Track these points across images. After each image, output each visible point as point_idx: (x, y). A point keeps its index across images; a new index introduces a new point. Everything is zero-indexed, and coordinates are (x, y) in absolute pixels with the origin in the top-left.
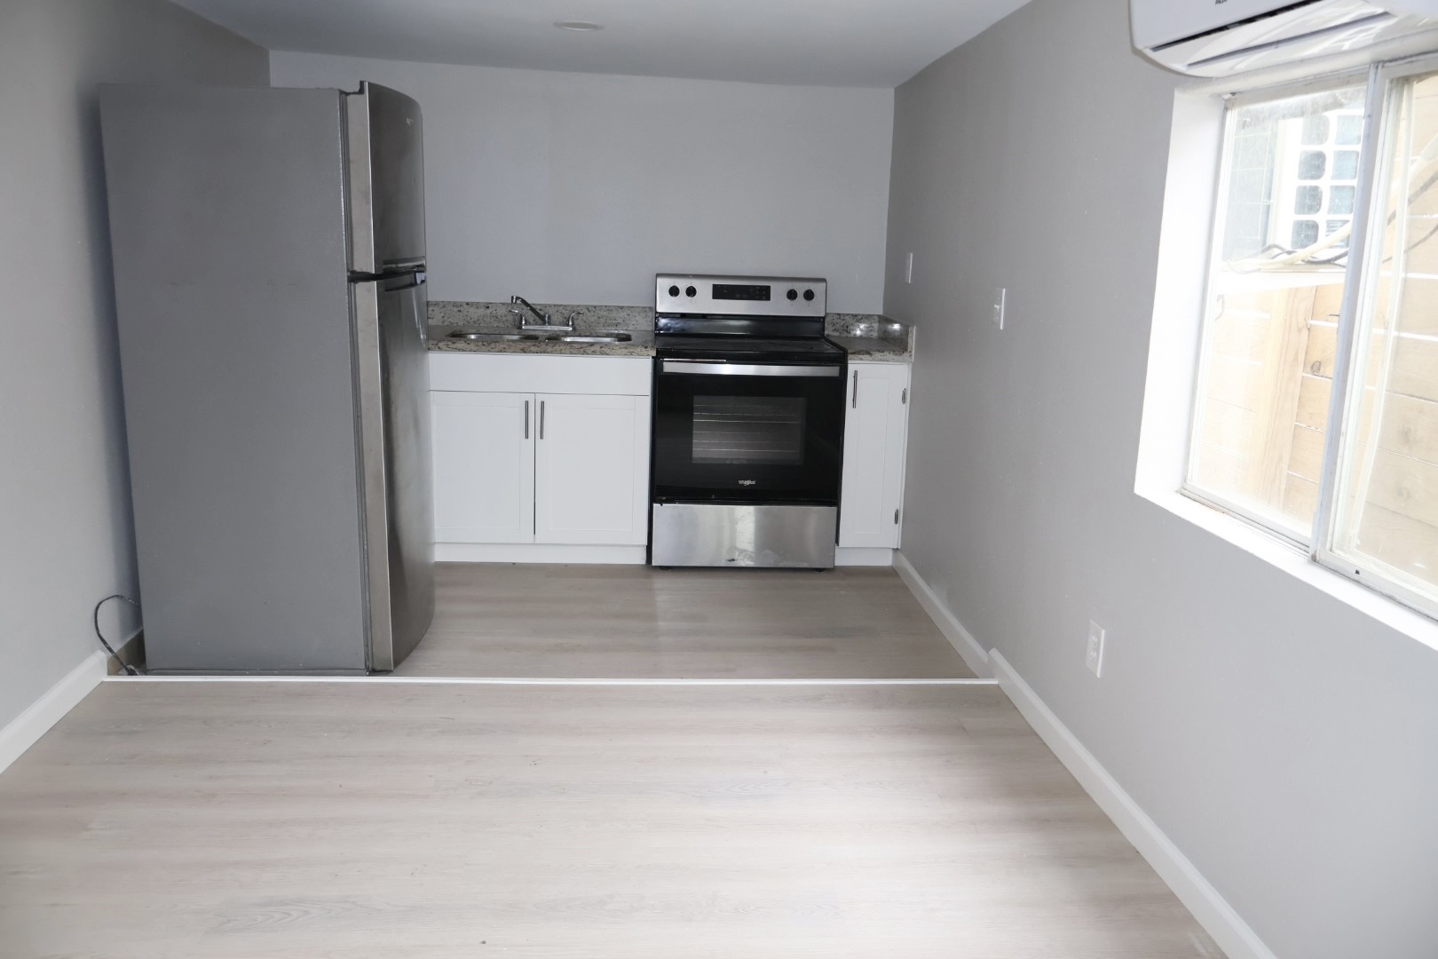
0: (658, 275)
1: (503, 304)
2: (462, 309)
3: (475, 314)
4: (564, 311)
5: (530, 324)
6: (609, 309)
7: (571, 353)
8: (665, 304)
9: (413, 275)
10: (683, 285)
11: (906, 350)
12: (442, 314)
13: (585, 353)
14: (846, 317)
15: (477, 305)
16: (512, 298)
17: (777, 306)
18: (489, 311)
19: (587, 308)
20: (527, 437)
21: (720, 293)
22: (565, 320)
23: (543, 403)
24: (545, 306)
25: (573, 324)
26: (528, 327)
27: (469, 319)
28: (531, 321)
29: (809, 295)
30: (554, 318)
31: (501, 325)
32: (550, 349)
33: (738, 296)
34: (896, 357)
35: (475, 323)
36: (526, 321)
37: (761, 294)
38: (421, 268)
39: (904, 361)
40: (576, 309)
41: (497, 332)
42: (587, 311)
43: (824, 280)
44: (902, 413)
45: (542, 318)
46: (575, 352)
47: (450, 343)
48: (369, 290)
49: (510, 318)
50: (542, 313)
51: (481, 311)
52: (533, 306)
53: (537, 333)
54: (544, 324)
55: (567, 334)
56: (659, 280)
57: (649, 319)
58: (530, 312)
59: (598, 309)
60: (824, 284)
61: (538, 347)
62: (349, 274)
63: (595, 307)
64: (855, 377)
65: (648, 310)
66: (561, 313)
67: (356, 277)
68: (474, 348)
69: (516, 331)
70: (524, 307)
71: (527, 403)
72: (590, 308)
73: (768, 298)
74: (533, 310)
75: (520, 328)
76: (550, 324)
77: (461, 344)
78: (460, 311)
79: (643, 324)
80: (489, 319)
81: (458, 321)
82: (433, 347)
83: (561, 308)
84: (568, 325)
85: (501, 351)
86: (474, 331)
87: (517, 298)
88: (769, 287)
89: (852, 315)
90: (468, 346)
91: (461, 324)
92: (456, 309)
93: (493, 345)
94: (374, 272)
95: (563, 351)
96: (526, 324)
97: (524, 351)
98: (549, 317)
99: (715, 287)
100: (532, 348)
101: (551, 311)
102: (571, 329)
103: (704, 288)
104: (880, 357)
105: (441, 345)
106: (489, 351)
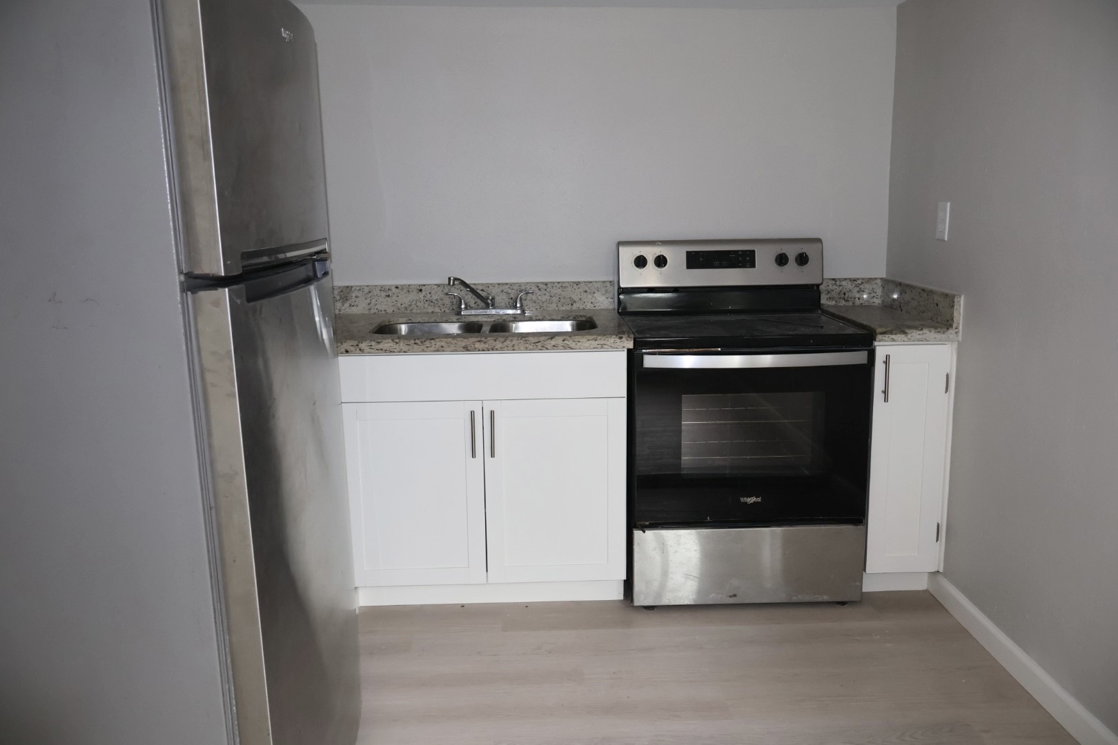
0: (620, 244)
1: (438, 286)
2: (390, 293)
3: (405, 299)
4: (510, 291)
5: (472, 308)
6: (562, 285)
7: (526, 349)
8: (631, 278)
9: (310, 266)
10: (650, 253)
11: (951, 326)
12: (368, 301)
13: (544, 348)
14: (844, 283)
15: (408, 289)
16: (449, 279)
17: (764, 274)
18: (421, 295)
19: (537, 285)
20: (474, 455)
21: (696, 260)
22: (511, 301)
23: (492, 413)
24: (488, 286)
25: (522, 305)
26: (468, 312)
27: (399, 305)
28: (472, 305)
29: (802, 259)
30: (498, 299)
31: (437, 310)
32: (498, 345)
33: (717, 263)
34: (939, 336)
35: (406, 308)
36: (466, 304)
37: (744, 259)
38: (323, 256)
39: (949, 340)
40: (523, 288)
41: (432, 320)
42: (537, 289)
43: (819, 241)
44: (943, 405)
45: (486, 301)
46: (531, 347)
47: (373, 343)
48: (217, 303)
49: (447, 301)
50: (483, 294)
51: (413, 296)
52: (473, 286)
53: (480, 319)
54: (487, 306)
55: (516, 319)
56: (621, 249)
57: (610, 295)
58: (470, 295)
59: (549, 285)
60: (819, 245)
61: (485, 343)
62: (182, 278)
63: (546, 284)
64: (887, 362)
65: (608, 284)
66: (507, 293)
67: (197, 282)
68: (405, 348)
69: (455, 318)
70: (462, 288)
71: (472, 413)
72: (541, 286)
73: (753, 265)
74: (473, 291)
75: (459, 313)
76: (494, 306)
77: (387, 343)
78: (389, 296)
79: (604, 302)
80: (421, 304)
81: (385, 306)
82: (352, 348)
83: (507, 286)
84: (515, 307)
85: (438, 351)
86: (404, 320)
87: (455, 279)
88: (754, 251)
89: (850, 279)
90: (397, 346)
91: (390, 311)
92: (383, 294)
93: (427, 343)
94: (223, 274)
95: (516, 347)
96: (466, 308)
97: (466, 349)
98: (493, 299)
99: (689, 254)
100: (477, 345)
101: (494, 291)
102: (519, 312)
103: (676, 257)
104: (920, 337)
105: (363, 345)
106: (423, 351)
